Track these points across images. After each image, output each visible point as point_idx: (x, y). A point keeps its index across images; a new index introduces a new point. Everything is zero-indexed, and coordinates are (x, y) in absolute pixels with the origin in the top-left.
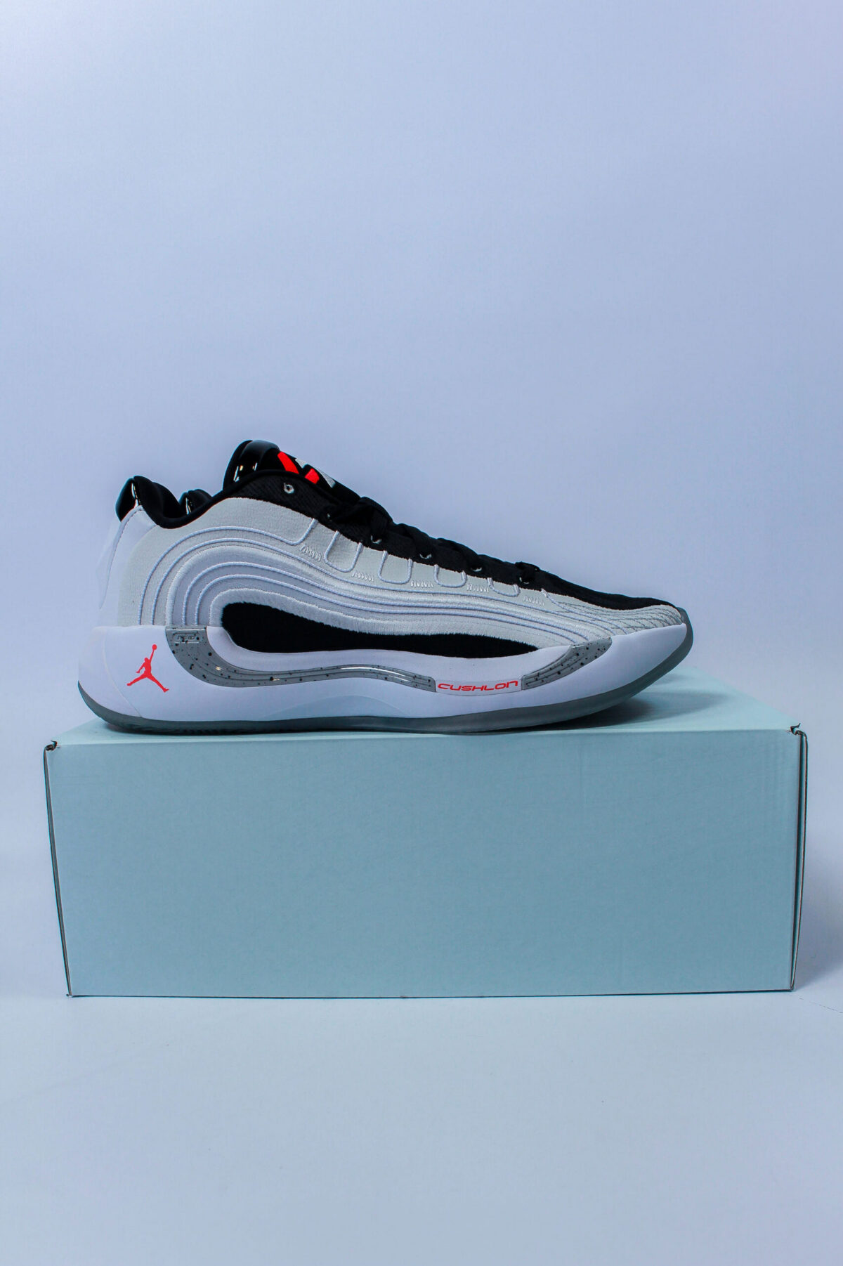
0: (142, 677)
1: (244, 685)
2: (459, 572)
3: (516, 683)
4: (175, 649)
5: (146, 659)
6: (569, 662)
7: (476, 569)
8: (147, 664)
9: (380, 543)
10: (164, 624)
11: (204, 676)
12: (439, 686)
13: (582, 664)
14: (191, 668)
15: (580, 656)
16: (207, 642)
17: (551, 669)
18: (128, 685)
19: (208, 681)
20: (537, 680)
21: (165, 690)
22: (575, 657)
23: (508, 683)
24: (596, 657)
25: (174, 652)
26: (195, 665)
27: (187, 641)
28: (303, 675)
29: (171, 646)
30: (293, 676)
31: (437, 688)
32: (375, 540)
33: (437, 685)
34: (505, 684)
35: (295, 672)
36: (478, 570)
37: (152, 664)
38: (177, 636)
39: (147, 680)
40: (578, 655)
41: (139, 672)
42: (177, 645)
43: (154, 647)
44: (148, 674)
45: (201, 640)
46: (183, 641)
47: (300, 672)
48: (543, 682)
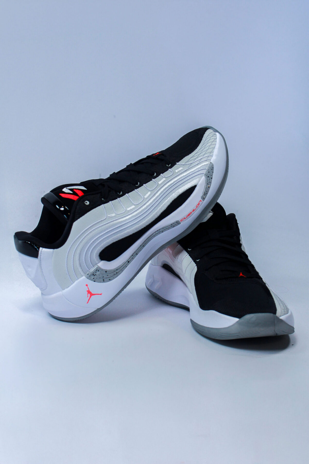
0: (90, 297)
1: (122, 271)
2: (151, 180)
3: (201, 201)
4: (94, 280)
5: (87, 291)
6: (208, 181)
7: (154, 175)
8: (89, 292)
9: (122, 193)
10: (82, 276)
11: (110, 280)
12: (181, 221)
13: (212, 178)
14: (104, 281)
15: (209, 176)
16: (102, 270)
17: (206, 188)
18: (87, 303)
19: (112, 280)
20: (205, 195)
21: (101, 294)
22: (209, 178)
23: (199, 203)
24: (213, 172)
25: (94, 281)
26: (104, 279)
27: (96, 275)
28: (136, 252)
29: (92, 280)
30: (134, 255)
31: (181, 222)
32: (120, 193)
33: (180, 221)
34: (198, 204)
35: (133, 254)
36: (155, 174)
37: (91, 291)
38: (91, 276)
39: (92, 297)
40: (208, 177)
41: (88, 297)
42: (94, 278)
43: (87, 285)
44: (92, 295)
45: (100, 270)
46: (94, 275)
47: (135, 252)
48: (207, 194)
